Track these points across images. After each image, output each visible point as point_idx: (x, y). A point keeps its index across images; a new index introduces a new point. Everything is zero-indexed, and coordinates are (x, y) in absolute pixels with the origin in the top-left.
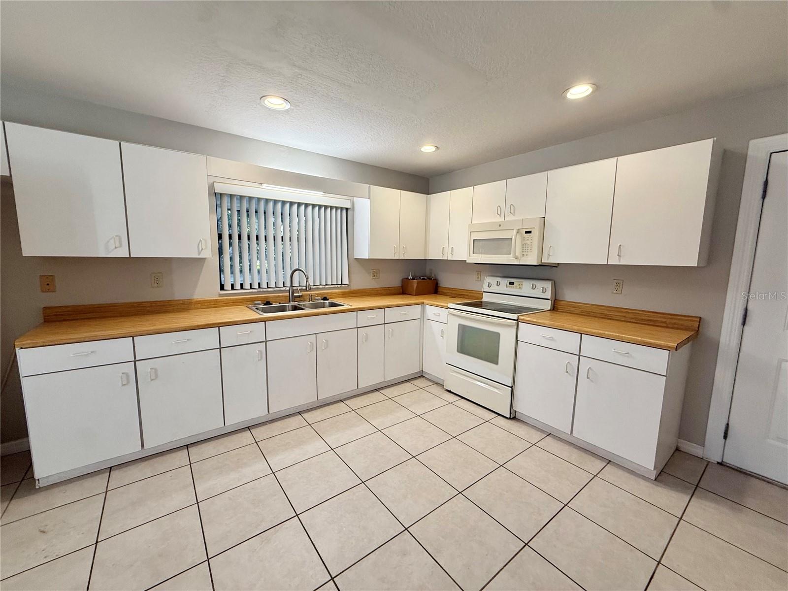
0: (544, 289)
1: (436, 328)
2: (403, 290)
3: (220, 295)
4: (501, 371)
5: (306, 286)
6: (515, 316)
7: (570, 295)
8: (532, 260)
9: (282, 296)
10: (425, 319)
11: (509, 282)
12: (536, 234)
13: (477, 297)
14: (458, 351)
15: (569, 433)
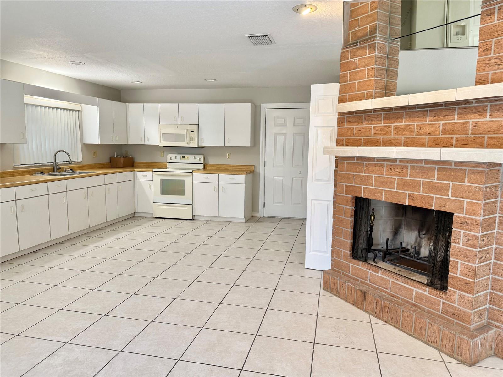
0: (199, 159)
3: (14, 168)
4: (186, 198)
5: (70, 162)
6: (190, 171)
7: (212, 161)
8: (194, 144)
10: (136, 180)
11: (181, 156)
12: (195, 132)
13: (163, 166)
14: (161, 194)
15: (217, 216)
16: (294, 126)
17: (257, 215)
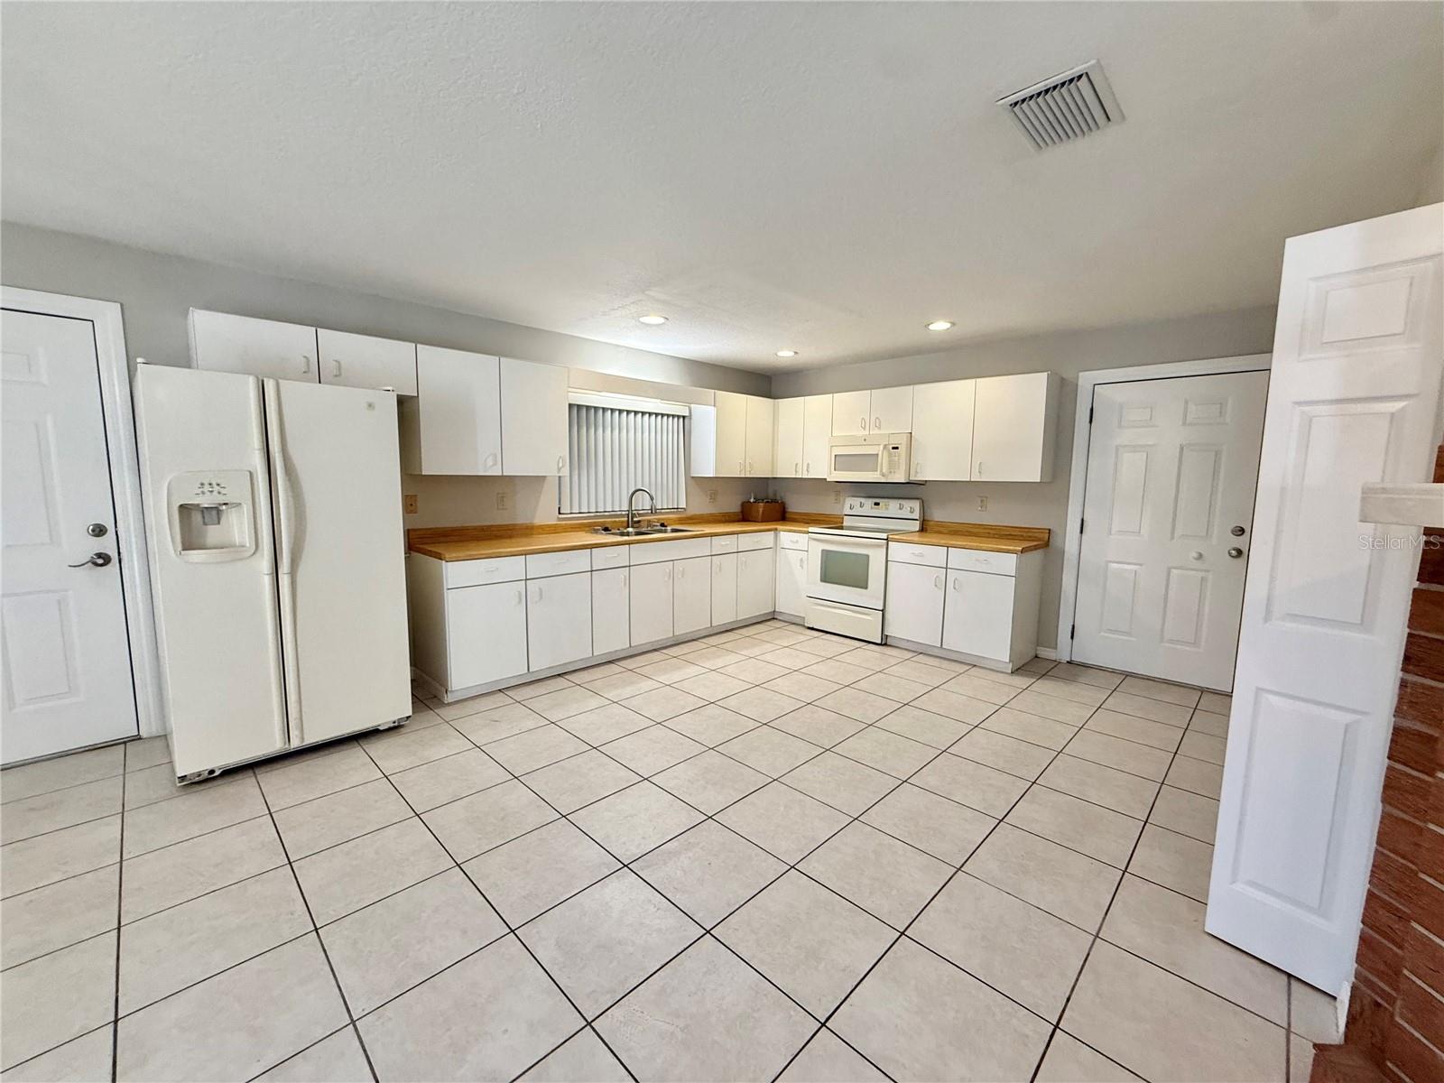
0: (912, 508)
1: (794, 557)
2: (745, 516)
3: (559, 519)
4: (871, 596)
5: (651, 510)
6: (884, 536)
7: (938, 515)
8: (900, 477)
9: (619, 522)
10: (778, 548)
11: (873, 503)
12: (902, 449)
13: (835, 522)
14: (822, 581)
15: (939, 646)
16: (1184, 423)
17: (1045, 653)
